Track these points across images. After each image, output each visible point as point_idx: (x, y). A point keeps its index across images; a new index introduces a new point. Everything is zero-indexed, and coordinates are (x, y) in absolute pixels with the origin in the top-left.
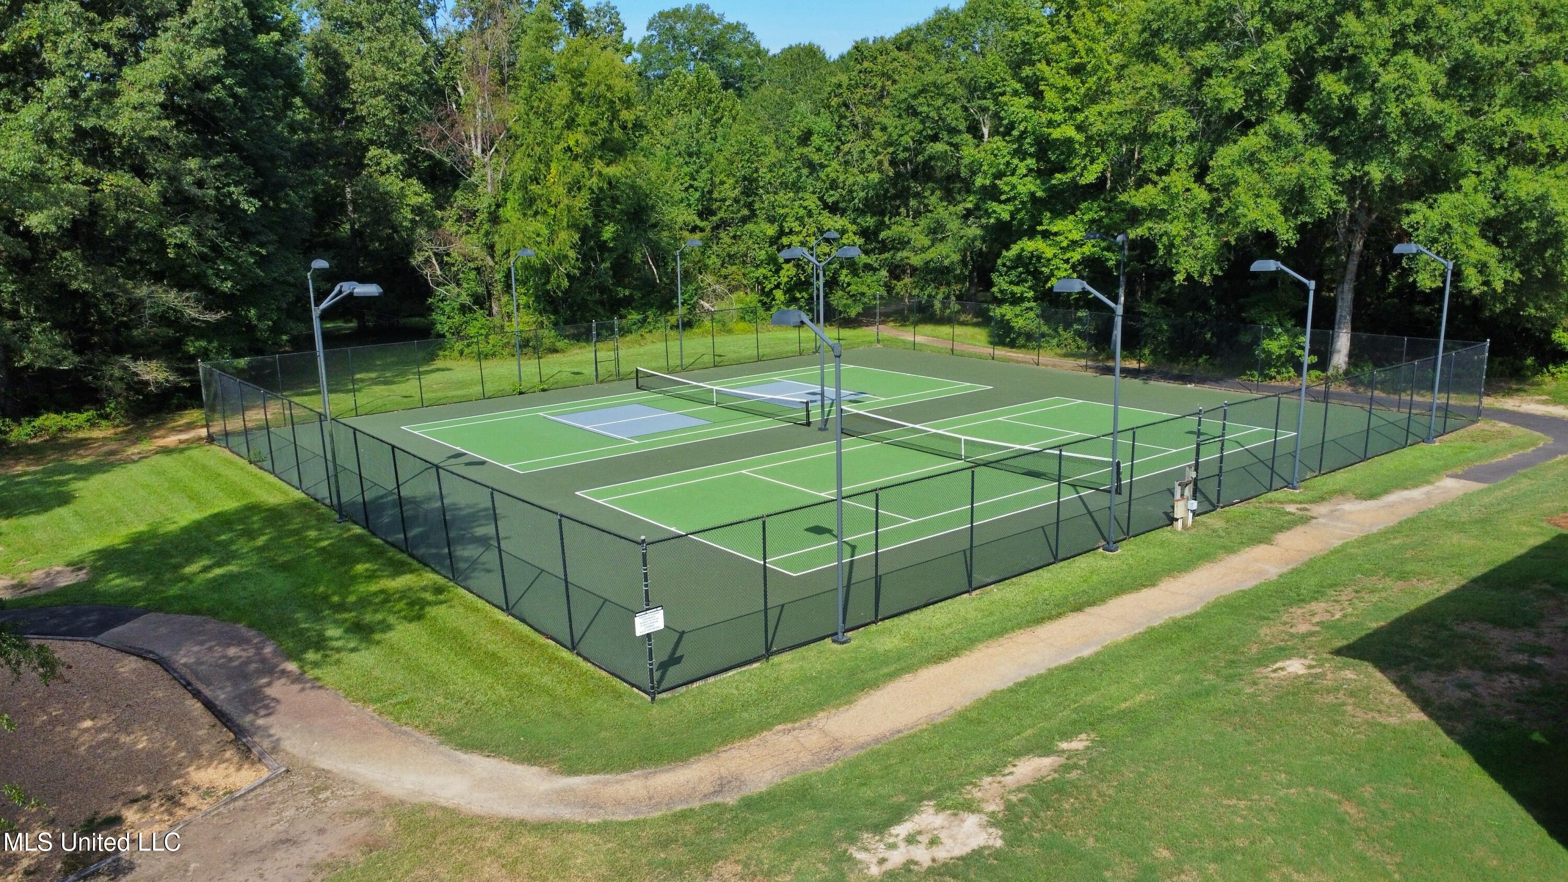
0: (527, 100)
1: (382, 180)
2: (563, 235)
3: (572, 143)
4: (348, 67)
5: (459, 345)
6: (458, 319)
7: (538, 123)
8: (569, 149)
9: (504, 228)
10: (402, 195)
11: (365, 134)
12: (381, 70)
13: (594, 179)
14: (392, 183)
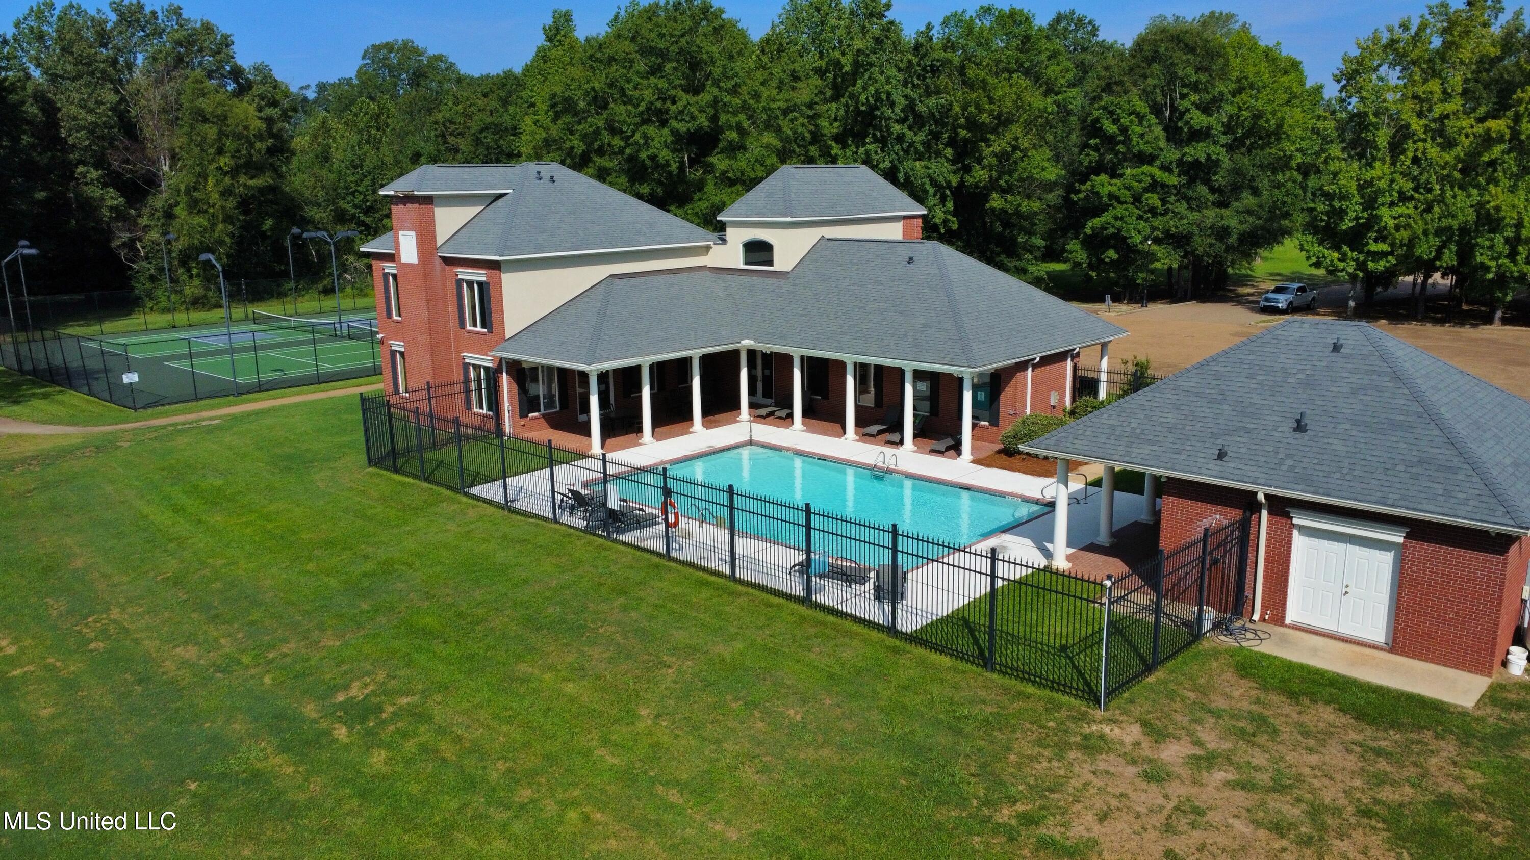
0: (189, 134)
1: (85, 188)
2: (220, 227)
3: (222, 164)
4: (60, 110)
5: (150, 304)
6: (148, 285)
7: (197, 150)
8: (220, 168)
9: (176, 223)
10: (102, 199)
11: (74, 156)
12: (82, 113)
13: (241, 189)
14: (95, 192)
